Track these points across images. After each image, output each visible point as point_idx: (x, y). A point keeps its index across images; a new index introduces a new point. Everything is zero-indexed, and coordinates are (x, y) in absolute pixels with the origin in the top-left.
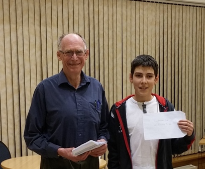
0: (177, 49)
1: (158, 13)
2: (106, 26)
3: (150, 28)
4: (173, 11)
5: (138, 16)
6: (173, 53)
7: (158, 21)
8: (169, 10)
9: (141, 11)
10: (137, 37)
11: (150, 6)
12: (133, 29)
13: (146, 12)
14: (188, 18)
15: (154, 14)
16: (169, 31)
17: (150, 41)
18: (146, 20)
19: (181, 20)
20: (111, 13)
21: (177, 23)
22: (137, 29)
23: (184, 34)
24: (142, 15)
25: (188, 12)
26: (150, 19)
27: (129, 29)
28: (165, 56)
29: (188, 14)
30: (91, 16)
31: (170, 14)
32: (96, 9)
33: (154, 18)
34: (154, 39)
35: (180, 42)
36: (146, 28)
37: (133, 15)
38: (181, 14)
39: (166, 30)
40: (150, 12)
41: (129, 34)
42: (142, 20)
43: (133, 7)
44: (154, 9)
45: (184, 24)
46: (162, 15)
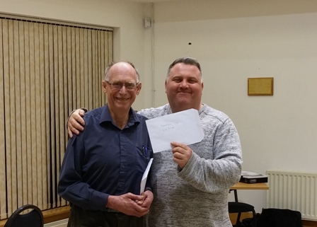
0: (69, 77)
1: (46, 35)
3: (37, 53)
5: (22, 38)
6: (65, 82)
7: (46, 44)
8: (60, 32)
9: (26, 33)
10: (22, 63)
11: (36, 27)
12: (17, 53)
13: (31, 34)
14: (82, 41)
15: (41, 36)
16: (60, 57)
17: (37, 68)
18: (32, 43)
19: (73, 44)
21: (69, 47)
22: (22, 54)
23: (78, 60)
24: (27, 37)
25: (81, 34)
27: (11, 53)
28: (56, 86)
29: (82, 37)
31: (60, 37)
33: (42, 41)
34: (42, 66)
35: (74, 70)
36: (32, 52)
37: (16, 37)
38: (73, 37)
39: (56, 55)
40: (36, 33)
41: (11, 59)
42: (27, 42)
43: (16, 28)
44: (41, 31)
45: (77, 48)
46: (51, 37)
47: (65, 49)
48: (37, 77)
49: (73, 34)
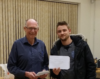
1: (50, 6)
2: (24, 13)
3: (46, 14)
4: (57, 6)
5: (40, 8)
7: (50, 10)
9: (42, 5)
10: (40, 18)
11: (46, 3)
12: (38, 14)
13: (44, 6)
14: (64, 9)
15: (48, 7)
16: (55, 16)
18: (44, 10)
19: (61, 10)
20: (26, 6)
21: (59, 12)
22: (40, 14)
23: (63, 17)
24: (42, 8)
25: (64, 6)
26: (46, 9)
27: (36, 14)
28: (54, 28)
29: (65, 7)
30: (17, 8)
32: (19, 4)
33: (48, 9)
36: (44, 14)
37: (38, 7)
38: (61, 7)
40: (46, 6)
42: (42, 10)
43: (38, 3)
44: (48, 5)
45: (63, 12)
46: (52, 8)
47: (57, 12)
48: (46, 24)
49: (61, 6)
